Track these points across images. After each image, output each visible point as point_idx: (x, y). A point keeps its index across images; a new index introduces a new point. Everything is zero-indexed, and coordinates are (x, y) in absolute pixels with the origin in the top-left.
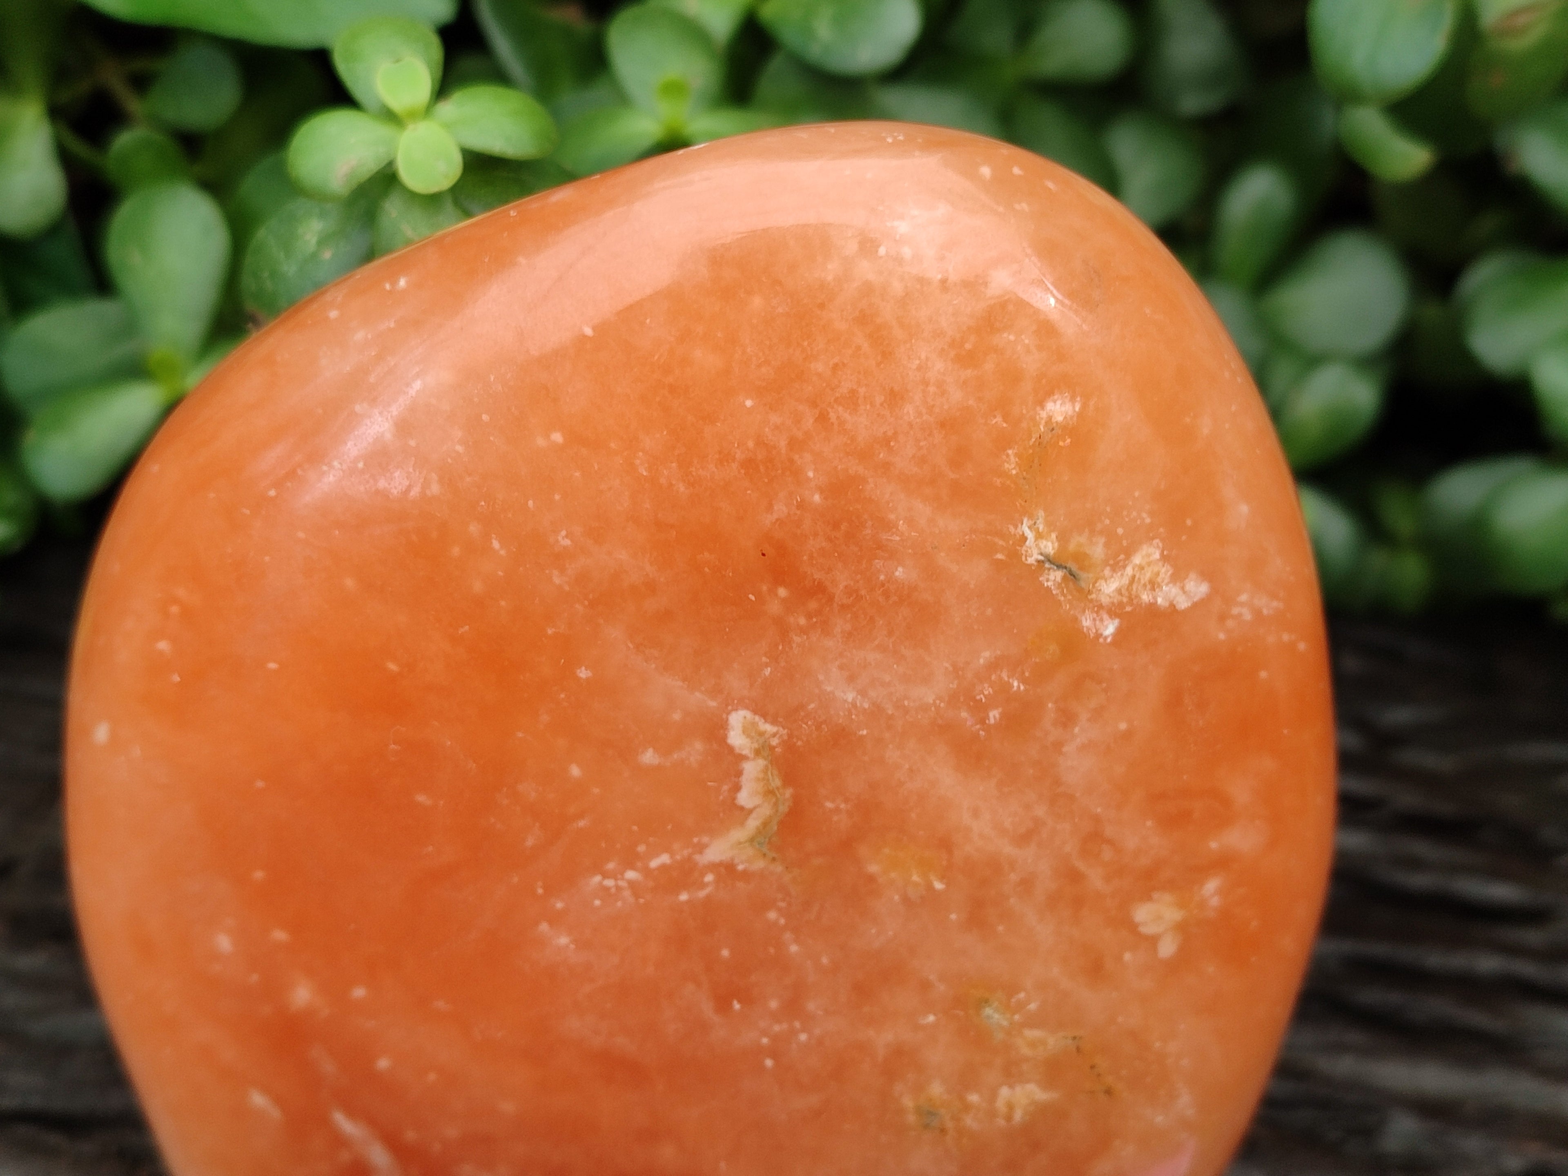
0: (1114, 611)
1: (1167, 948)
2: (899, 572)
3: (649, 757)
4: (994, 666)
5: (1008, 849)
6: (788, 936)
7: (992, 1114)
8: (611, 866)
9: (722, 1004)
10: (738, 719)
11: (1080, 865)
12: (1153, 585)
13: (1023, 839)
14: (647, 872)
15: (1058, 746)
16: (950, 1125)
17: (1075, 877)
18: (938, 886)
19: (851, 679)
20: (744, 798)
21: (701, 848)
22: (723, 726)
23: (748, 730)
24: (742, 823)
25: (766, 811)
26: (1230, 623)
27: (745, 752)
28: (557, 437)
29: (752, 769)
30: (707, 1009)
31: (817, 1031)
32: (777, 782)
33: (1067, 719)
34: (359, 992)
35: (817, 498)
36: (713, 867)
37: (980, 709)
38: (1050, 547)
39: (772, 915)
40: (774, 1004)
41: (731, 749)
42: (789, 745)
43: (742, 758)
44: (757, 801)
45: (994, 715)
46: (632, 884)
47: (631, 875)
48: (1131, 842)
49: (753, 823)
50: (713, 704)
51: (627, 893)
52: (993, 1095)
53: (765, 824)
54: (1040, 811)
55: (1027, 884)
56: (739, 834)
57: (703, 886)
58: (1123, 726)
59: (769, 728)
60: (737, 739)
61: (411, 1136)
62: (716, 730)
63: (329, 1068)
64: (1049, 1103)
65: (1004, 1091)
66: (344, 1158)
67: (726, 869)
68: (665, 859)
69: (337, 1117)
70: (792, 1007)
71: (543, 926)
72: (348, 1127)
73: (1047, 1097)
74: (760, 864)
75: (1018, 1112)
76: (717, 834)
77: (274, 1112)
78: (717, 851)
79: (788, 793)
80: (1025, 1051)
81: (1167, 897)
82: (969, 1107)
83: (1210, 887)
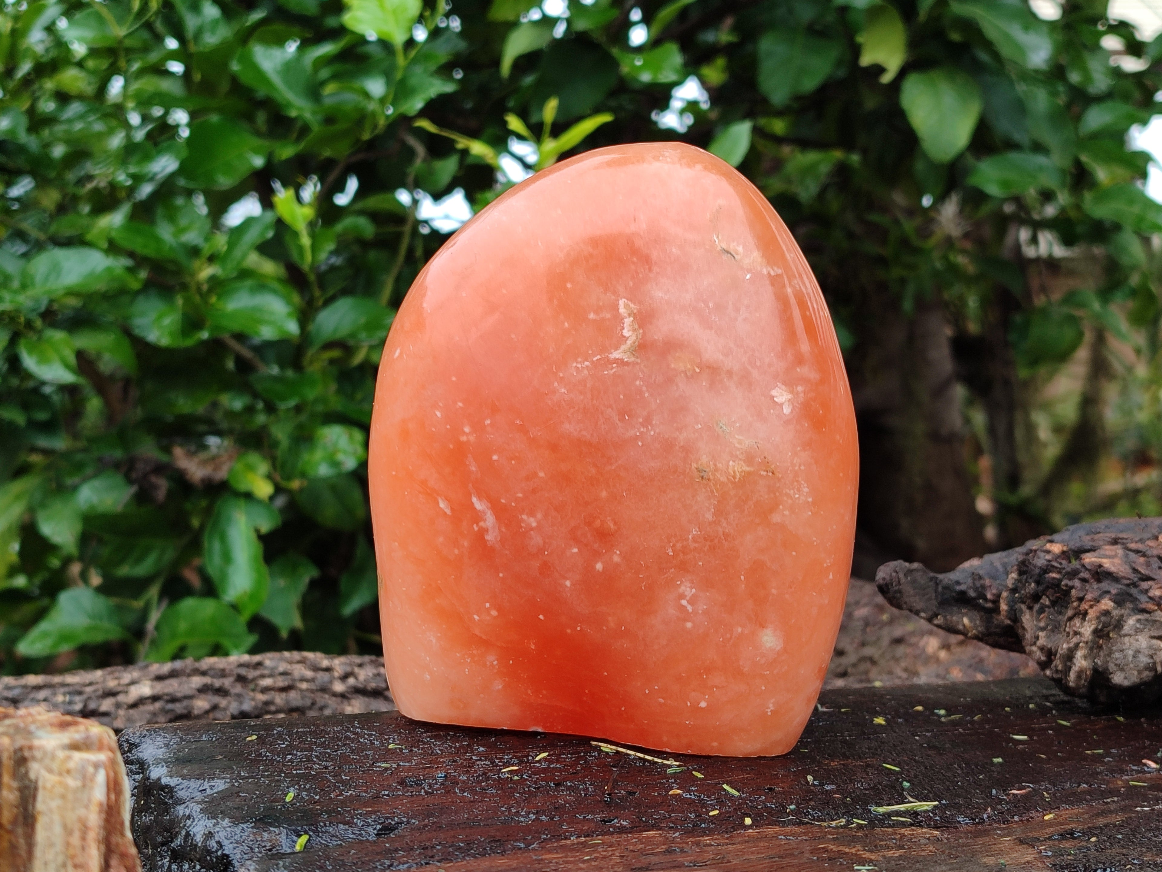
0: (749, 271)
1: (786, 410)
2: (674, 250)
3: (592, 316)
5: (721, 358)
6: (644, 389)
7: (728, 473)
8: (579, 360)
9: (622, 419)
10: (622, 302)
11: (749, 367)
12: (762, 265)
13: (727, 354)
14: (592, 362)
15: (735, 319)
16: (711, 477)
17: (747, 372)
18: (698, 371)
20: (625, 333)
21: (611, 353)
22: (617, 305)
23: (626, 306)
24: (625, 343)
25: (634, 338)
27: (626, 315)
29: (628, 321)
30: (616, 418)
31: (657, 431)
32: (636, 326)
33: (737, 310)
34: (488, 422)
35: (645, 226)
36: (616, 361)
37: (706, 302)
38: (724, 245)
39: (638, 383)
40: (641, 420)
41: (620, 314)
42: (640, 311)
43: (624, 317)
44: (630, 333)
45: (711, 304)
46: (587, 366)
47: (587, 363)
48: (767, 361)
49: (629, 342)
50: (613, 297)
51: (586, 372)
52: (728, 466)
53: (634, 343)
54: (731, 344)
55: (730, 373)
56: (623, 347)
57: (612, 368)
58: (758, 315)
59: (632, 306)
60: (622, 310)
61: (503, 501)
62: (616, 308)
63: (474, 469)
64: (749, 473)
65: (731, 463)
66: (476, 528)
67: (620, 362)
68: (599, 357)
69: (474, 500)
70: (647, 421)
71: (556, 384)
72: (478, 505)
73: (747, 469)
74: (632, 359)
75: (737, 473)
76: (617, 348)
77: (448, 512)
78: (616, 355)
79: (641, 331)
80: (737, 445)
81: (783, 387)
82: (717, 469)
83: (800, 389)
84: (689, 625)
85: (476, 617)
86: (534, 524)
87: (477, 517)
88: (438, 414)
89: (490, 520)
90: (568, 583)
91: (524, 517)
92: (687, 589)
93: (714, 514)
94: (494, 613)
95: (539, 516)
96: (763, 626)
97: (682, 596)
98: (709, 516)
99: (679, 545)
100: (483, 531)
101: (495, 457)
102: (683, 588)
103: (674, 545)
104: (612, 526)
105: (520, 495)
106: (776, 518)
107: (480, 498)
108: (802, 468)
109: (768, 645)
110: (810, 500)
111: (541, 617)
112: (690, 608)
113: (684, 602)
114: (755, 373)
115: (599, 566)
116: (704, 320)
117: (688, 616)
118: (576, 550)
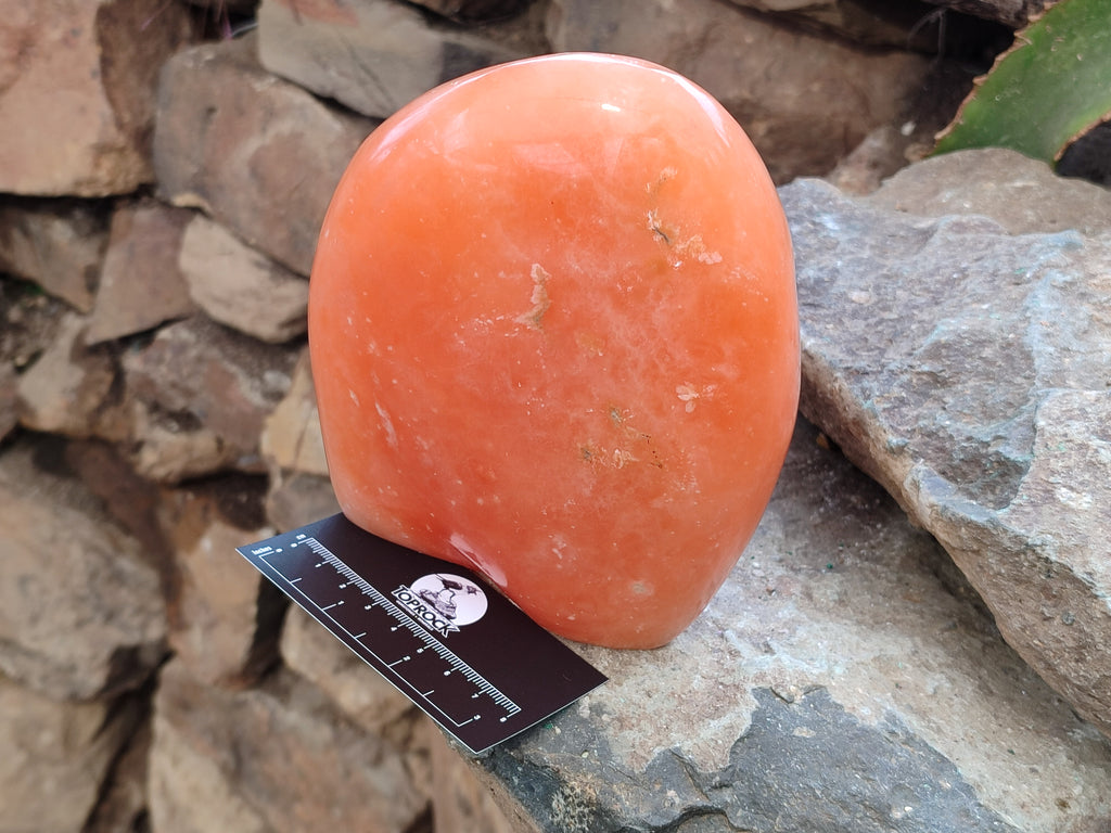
0: (681, 258)
1: (690, 408)
2: (600, 221)
3: (502, 275)
4: (631, 268)
5: (629, 346)
6: (542, 361)
7: (611, 460)
8: (483, 316)
9: (515, 385)
10: (535, 266)
11: (657, 362)
12: (698, 251)
13: (636, 344)
14: (495, 321)
15: (653, 308)
16: (594, 460)
17: (655, 366)
18: (601, 355)
19: (578, 261)
20: (533, 299)
21: (515, 317)
22: (530, 269)
23: (539, 272)
24: (531, 309)
25: (541, 307)
26: (731, 277)
27: (536, 281)
28: (490, 145)
29: (538, 288)
30: (509, 384)
31: (548, 405)
32: (546, 296)
33: (658, 298)
34: (391, 348)
35: (575, 186)
36: (519, 325)
37: (625, 284)
38: (658, 225)
39: (538, 351)
40: (534, 389)
41: (531, 278)
42: (552, 282)
43: (535, 283)
44: (538, 302)
45: (630, 288)
46: (489, 325)
47: (489, 321)
48: (678, 357)
49: (535, 311)
50: (527, 259)
51: (487, 328)
52: (613, 452)
53: (539, 312)
54: (643, 333)
55: (635, 364)
56: (530, 314)
57: (514, 332)
58: (680, 307)
59: (545, 273)
60: (534, 275)
61: (401, 418)
62: (527, 270)
63: (377, 382)
64: (635, 463)
65: (617, 451)
66: (378, 427)
67: (523, 327)
68: (502, 317)
69: (377, 406)
70: (541, 391)
71: (456, 334)
72: (380, 411)
73: (633, 459)
74: (536, 328)
75: (622, 463)
76: (521, 312)
77: (357, 403)
78: (521, 319)
79: (550, 301)
80: (627, 435)
81: (691, 385)
82: (602, 454)
83: (710, 388)
84: (558, 566)
85: (381, 490)
86: (426, 448)
87: (379, 419)
88: (350, 320)
89: (390, 428)
90: (453, 503)
91: (418, 438)
92: (560, 541)
93: (592, 492)
94: (395, 494)
95: (432, 442)
96: (636, 578)
97: (554, 546)
98: (587, 492)
99: (553, 509)
100: (383, 434)
101: (395, 382)
102: (555, 540)
103: (549, 507)
104: (493, 476)
105: (415, 420)
106: (657, 504)
107: (381, 407)
108: (695, 464)
109: (638, 592)
110: (698, 492)
111: (432, 514)
112: (560, 557)
113: (555, 551)
114: (662, 368)
115: (480, 501)
116: (619, 302)
117: (557, 560)
118: (460, 482)
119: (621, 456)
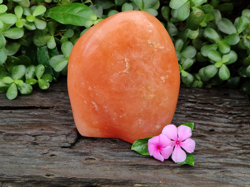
0: (156, 49)
1: (164, 81)
2: (138, 45)
3: (118, 62)
4: (147, 53)
6: (131, 79)
7: (150, 97)
8: (116, 73)
9: (126, 87)
10: (126, 59)
11: (156, 73)
12: (159, 47)
13: (150, 70)
14: (119, 73)
15: (153, 61)
16: (146, 99)
17: (155, 74)
18: (143, 74)
19: (135, 55)
20: (127, 66)
21: (123, 71)
25: (128, 67)
26: (166, 51)
28: (110, 35)
29: (127, 63)
30: (124, 87)
31: (134, 89)
32: (129, 65)
33: (153, 59)
34: (95, 87)
35: (131, 39)
37: (146, 57)
38: (150, 43)
39: (129, 78)
40: (130, 86)
42: (130, 61)
43: (126, 62)
44: (128, 66)
45: (147, 58)
48: (160, 71)
49: (127, 68)
50: (123, 57)
51: (117, 76)
52: (150, 95)
54: (152, 67)
55: (151, 74)
56: (126, 70)
57: (123, 75)
58: (158, 59)
59: (128, 59)
60: (126, 61)
61: (99, 103)
62: (124, 60)
63: (92, 96)
64: (155, 97)
65: (151, 95)
66: (93, 107)
67: (125, 73)
68: (120, 72)
69: (92, 102)
70: (132, 86)
71: (110, 79)
72: (93, 103)
73: (154, 96)
74: (128, 72)
76: (124, 70)
77: (87, 103)
78: (124, 71)
79: (130, 66)
80: (152, 91)
81: (163, 76)
82: (147, 97)
83: (167, 76)
84: (140, 126)
85: (94, 123)
86: (106, 108)
87: (93, 105)
88: (83, 84)
89: (96, 106)
90: (114, 119)
91: (104, 106)
92: (140, 120)
93: (146, 106)
94: (98, 122)
95: (107, 106)
96: (157, 125)
97: (139, 122)
98: (145, 106)
99: (138, 113)
100: (95, 108)
101: (97, 94)
104: (124, 109)
105: (103, 102)
106: (160, 105)
107: (93, 102)
108: (167, 94)
109: (157, 128)
110: (168, 100)
111: (108, 124)
112: (141, 124)
113: (139, 123)
114: (157, 74)
115: (121, 116)
116: (145, 62)
117: (140, 125)
118: (115, 113)
119: (152, 96)
